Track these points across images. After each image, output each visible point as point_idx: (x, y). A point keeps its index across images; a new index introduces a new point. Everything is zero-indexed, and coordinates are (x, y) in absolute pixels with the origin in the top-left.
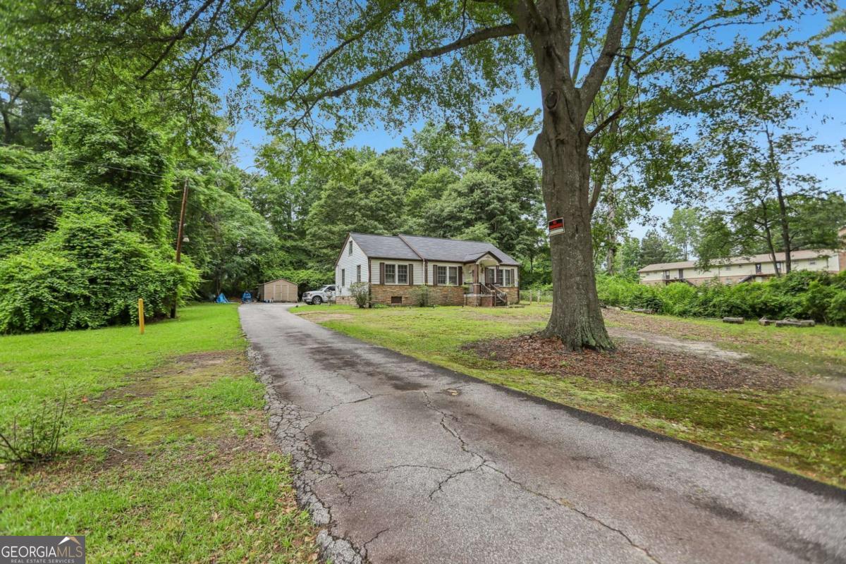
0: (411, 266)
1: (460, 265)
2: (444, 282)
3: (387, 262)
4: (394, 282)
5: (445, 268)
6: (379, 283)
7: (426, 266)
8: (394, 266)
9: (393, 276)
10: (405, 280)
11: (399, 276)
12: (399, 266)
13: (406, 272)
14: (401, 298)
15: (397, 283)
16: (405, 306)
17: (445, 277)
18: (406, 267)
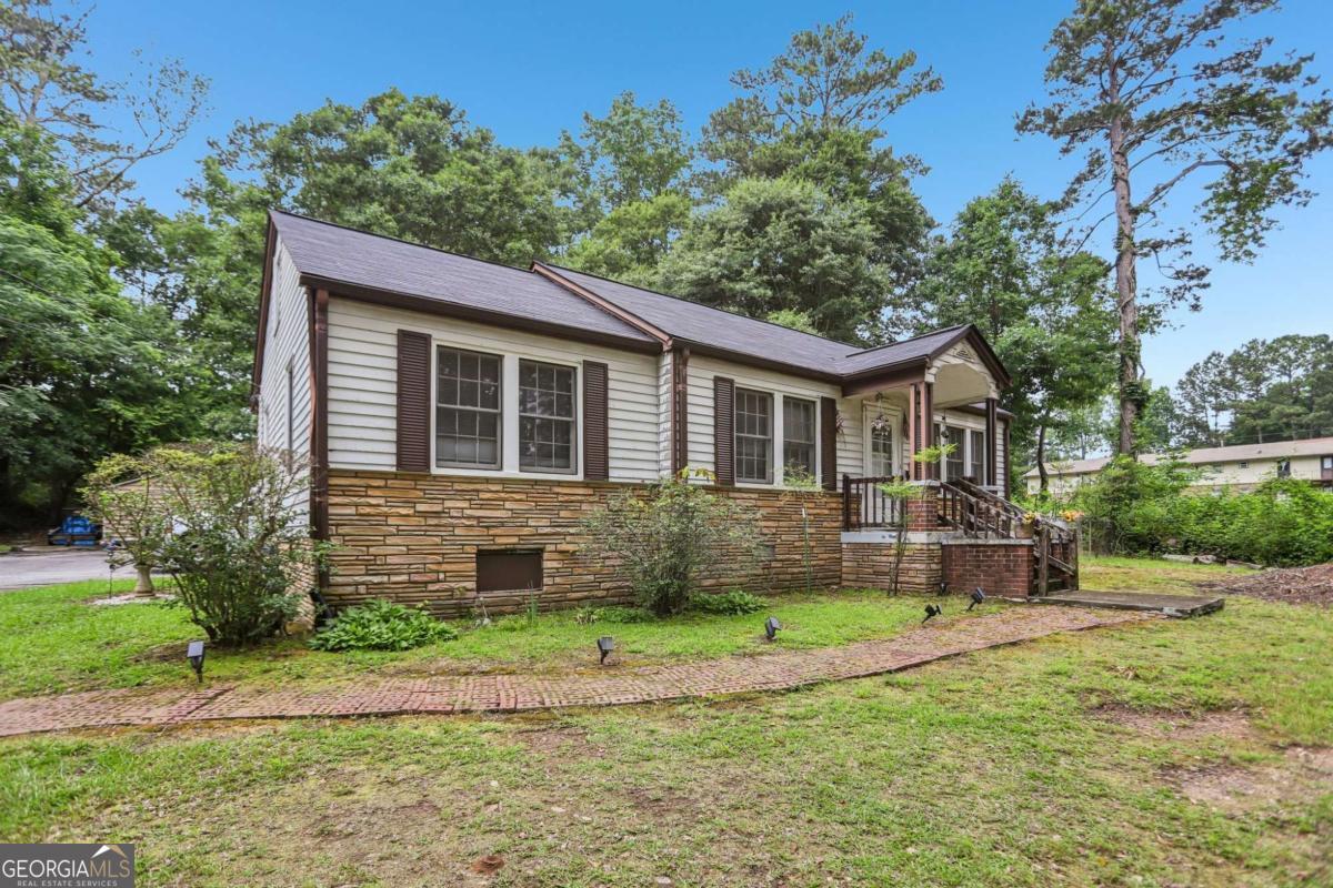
0: (598, 374)
1: (827, 392)
2: (762, 472)
3: (445, 336)
4: (495, 460)
5: (765, 399)
6: (387, 462)
7: (679, 378)
8: (493, 364)
9: (492, 427)
10: (564, 457)
11: (525, 424)
12: (527, 368)
13: (567, 406)
14: (538, 554)
15: (511, 468)
16: (557, 606)
17: (766, 445)
18: (566, 374)
